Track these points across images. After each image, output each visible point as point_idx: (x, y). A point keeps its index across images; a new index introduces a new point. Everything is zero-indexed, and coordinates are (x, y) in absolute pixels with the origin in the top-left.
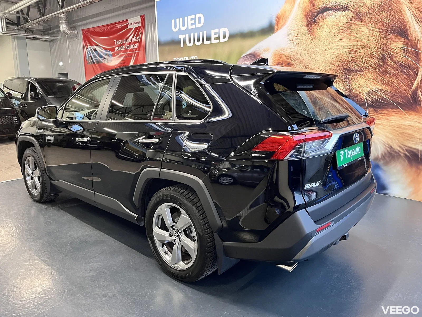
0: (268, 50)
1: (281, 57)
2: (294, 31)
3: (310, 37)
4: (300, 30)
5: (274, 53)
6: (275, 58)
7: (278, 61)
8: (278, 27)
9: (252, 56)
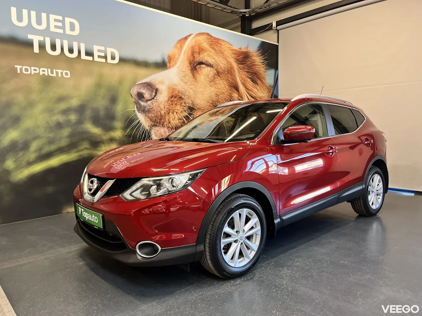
0: (163, 83)
1: (174, 91)
2: (182, 72)
3: (194, 80)
4: (186, 73)
5: (168, 86)
6: (169, 91)
7: (172, 94)
8: (170, 65)
9: (147, 85)
